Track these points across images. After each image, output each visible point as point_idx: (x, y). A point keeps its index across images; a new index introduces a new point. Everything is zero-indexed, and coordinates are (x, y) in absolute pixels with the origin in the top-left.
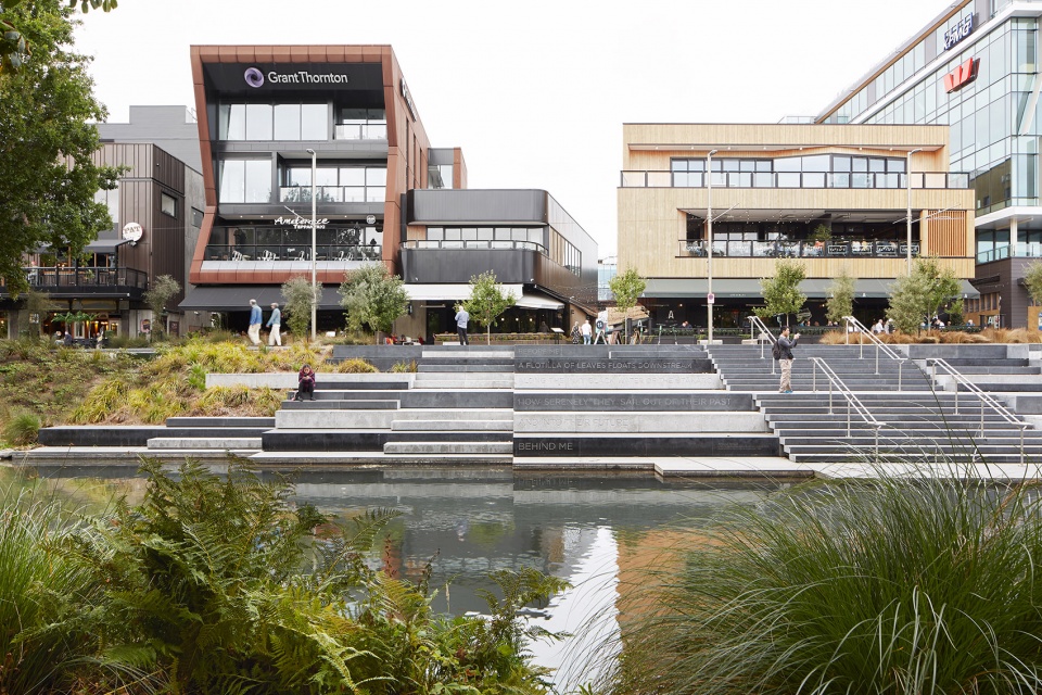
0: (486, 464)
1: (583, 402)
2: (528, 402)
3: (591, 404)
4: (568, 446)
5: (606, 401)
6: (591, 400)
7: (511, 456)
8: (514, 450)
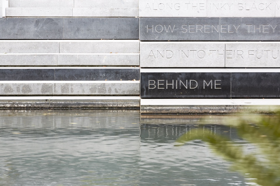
0: (103, 108)
1: (233, 29)
2: (159, 29)
3: (244, 32)
4: (215, 84)
5: (264, 28)
6: (244, 26)
7: (138, 98)
8: (142, 90)
